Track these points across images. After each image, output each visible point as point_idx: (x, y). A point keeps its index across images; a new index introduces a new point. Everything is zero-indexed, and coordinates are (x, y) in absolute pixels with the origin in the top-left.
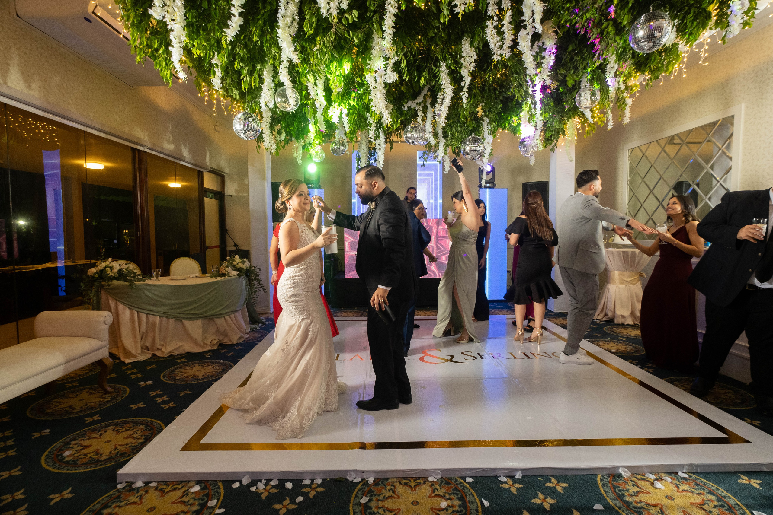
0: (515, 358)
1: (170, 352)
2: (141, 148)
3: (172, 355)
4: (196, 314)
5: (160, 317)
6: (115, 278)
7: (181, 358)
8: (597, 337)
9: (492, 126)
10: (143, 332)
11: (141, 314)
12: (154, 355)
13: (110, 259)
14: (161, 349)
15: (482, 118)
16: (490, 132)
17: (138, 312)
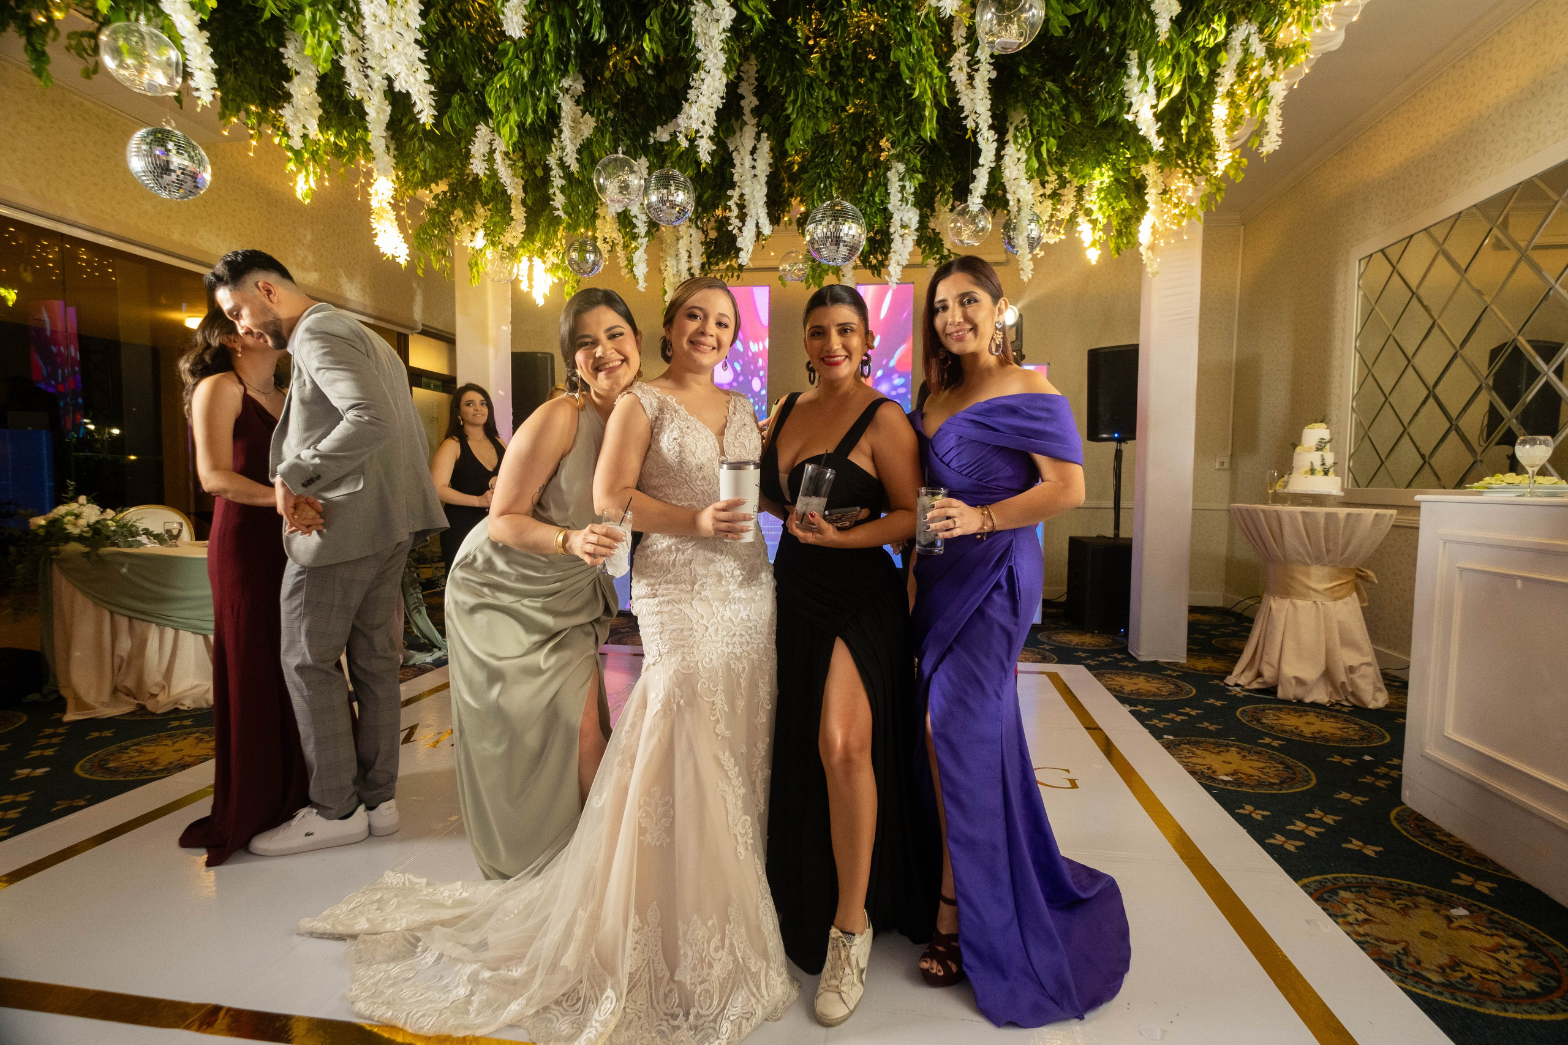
1: (176, 703)
3: (176, 709)
5: (158, 624)
6: (80, 539)
9: (913, 182)
10: (122, 658)
11: (117, 617)
12: (142, 708)
13: (82, 499)
14: (157, 695)
15: (888, 165)
16: (909, 198)
17: (112, 613)
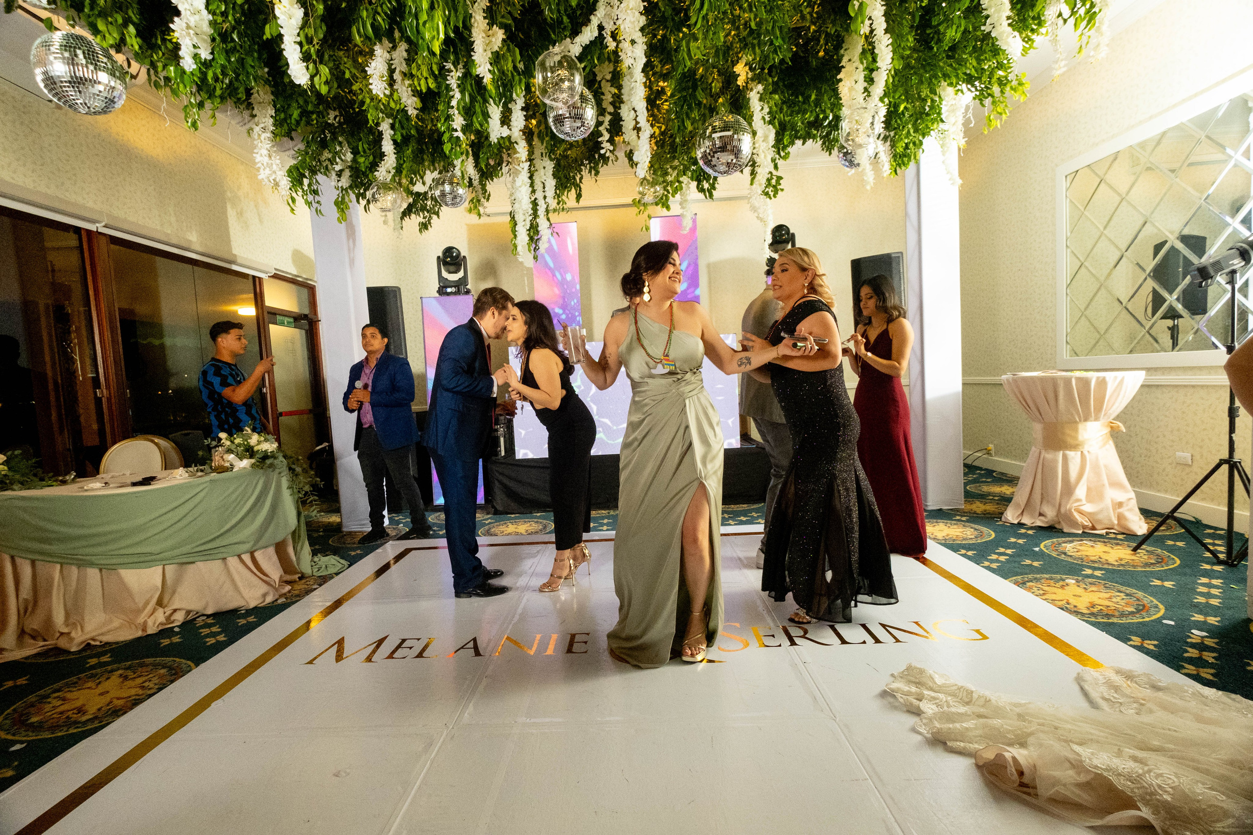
0: (844, 642)
1: (88, 640)
2: (92, 227)
3: (89, 645)
4: (151, 554)
5: (60, 564)
7: (98, 655)
8: (1031, 569)
9: (772, 103)
10: (27, 600)
11: (18, 561)
12: (55, 648)
14: (69, 634)
15: (746, 88)
16: (767, 118)
17: (12, 557)
